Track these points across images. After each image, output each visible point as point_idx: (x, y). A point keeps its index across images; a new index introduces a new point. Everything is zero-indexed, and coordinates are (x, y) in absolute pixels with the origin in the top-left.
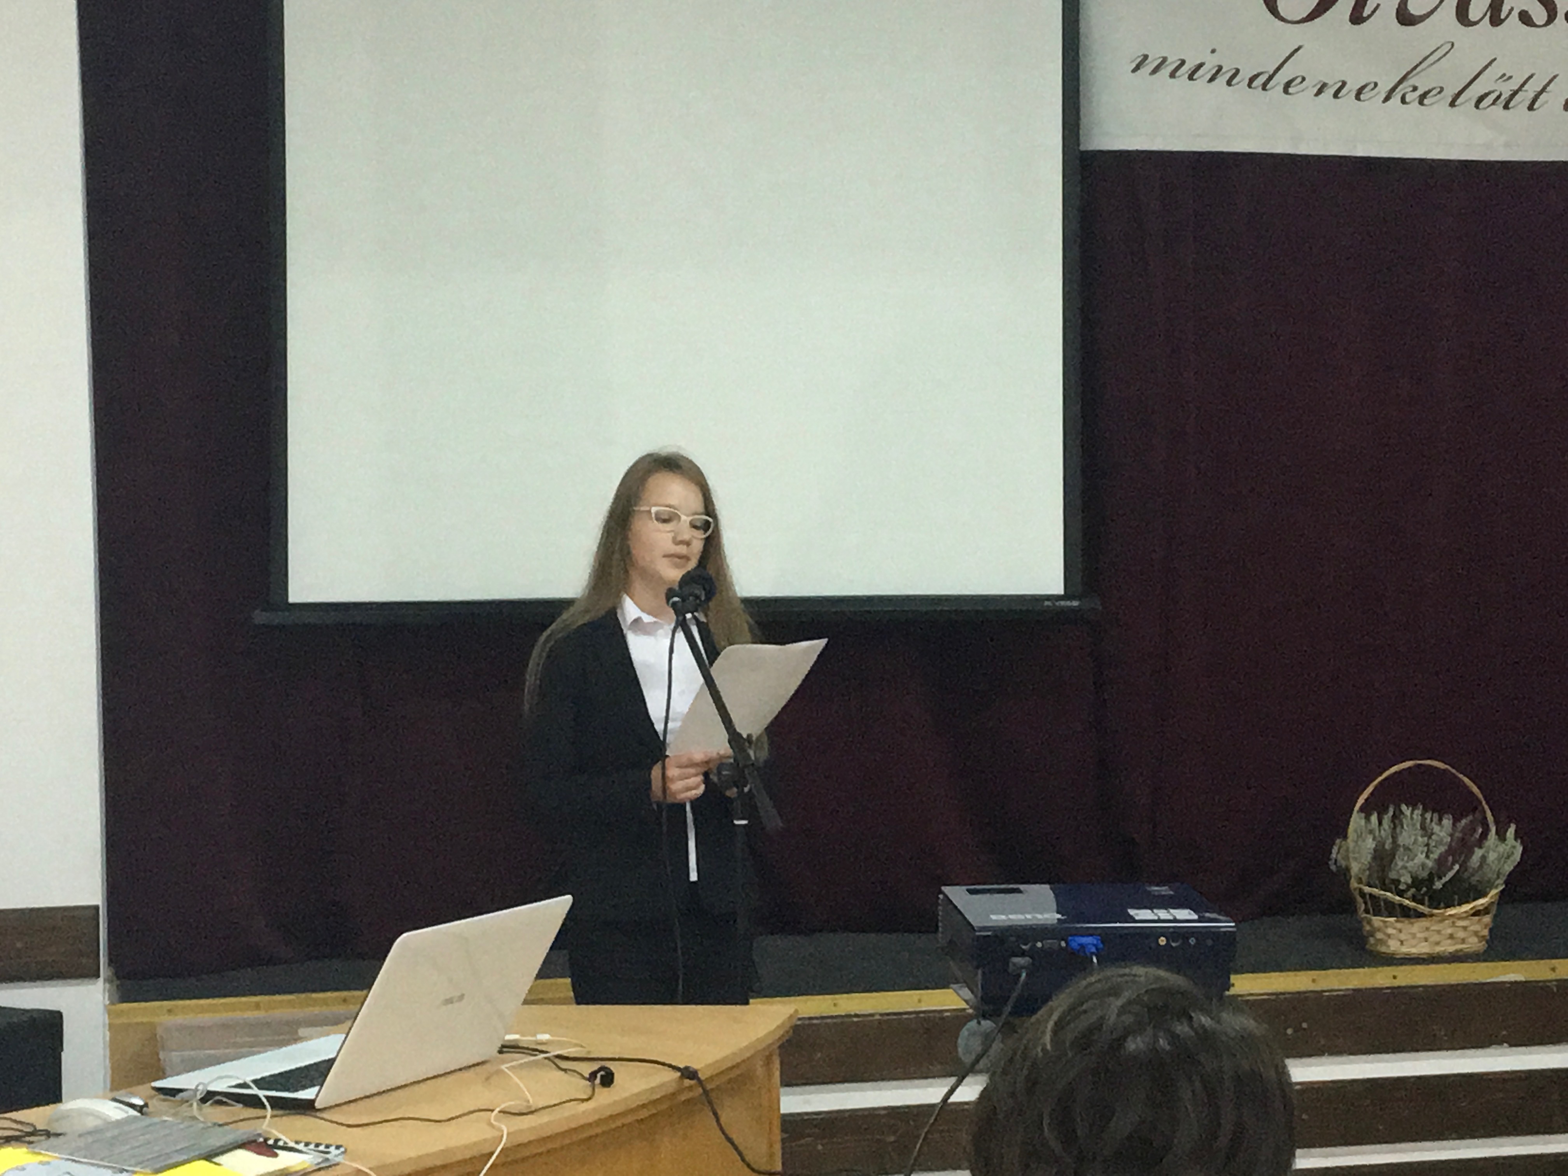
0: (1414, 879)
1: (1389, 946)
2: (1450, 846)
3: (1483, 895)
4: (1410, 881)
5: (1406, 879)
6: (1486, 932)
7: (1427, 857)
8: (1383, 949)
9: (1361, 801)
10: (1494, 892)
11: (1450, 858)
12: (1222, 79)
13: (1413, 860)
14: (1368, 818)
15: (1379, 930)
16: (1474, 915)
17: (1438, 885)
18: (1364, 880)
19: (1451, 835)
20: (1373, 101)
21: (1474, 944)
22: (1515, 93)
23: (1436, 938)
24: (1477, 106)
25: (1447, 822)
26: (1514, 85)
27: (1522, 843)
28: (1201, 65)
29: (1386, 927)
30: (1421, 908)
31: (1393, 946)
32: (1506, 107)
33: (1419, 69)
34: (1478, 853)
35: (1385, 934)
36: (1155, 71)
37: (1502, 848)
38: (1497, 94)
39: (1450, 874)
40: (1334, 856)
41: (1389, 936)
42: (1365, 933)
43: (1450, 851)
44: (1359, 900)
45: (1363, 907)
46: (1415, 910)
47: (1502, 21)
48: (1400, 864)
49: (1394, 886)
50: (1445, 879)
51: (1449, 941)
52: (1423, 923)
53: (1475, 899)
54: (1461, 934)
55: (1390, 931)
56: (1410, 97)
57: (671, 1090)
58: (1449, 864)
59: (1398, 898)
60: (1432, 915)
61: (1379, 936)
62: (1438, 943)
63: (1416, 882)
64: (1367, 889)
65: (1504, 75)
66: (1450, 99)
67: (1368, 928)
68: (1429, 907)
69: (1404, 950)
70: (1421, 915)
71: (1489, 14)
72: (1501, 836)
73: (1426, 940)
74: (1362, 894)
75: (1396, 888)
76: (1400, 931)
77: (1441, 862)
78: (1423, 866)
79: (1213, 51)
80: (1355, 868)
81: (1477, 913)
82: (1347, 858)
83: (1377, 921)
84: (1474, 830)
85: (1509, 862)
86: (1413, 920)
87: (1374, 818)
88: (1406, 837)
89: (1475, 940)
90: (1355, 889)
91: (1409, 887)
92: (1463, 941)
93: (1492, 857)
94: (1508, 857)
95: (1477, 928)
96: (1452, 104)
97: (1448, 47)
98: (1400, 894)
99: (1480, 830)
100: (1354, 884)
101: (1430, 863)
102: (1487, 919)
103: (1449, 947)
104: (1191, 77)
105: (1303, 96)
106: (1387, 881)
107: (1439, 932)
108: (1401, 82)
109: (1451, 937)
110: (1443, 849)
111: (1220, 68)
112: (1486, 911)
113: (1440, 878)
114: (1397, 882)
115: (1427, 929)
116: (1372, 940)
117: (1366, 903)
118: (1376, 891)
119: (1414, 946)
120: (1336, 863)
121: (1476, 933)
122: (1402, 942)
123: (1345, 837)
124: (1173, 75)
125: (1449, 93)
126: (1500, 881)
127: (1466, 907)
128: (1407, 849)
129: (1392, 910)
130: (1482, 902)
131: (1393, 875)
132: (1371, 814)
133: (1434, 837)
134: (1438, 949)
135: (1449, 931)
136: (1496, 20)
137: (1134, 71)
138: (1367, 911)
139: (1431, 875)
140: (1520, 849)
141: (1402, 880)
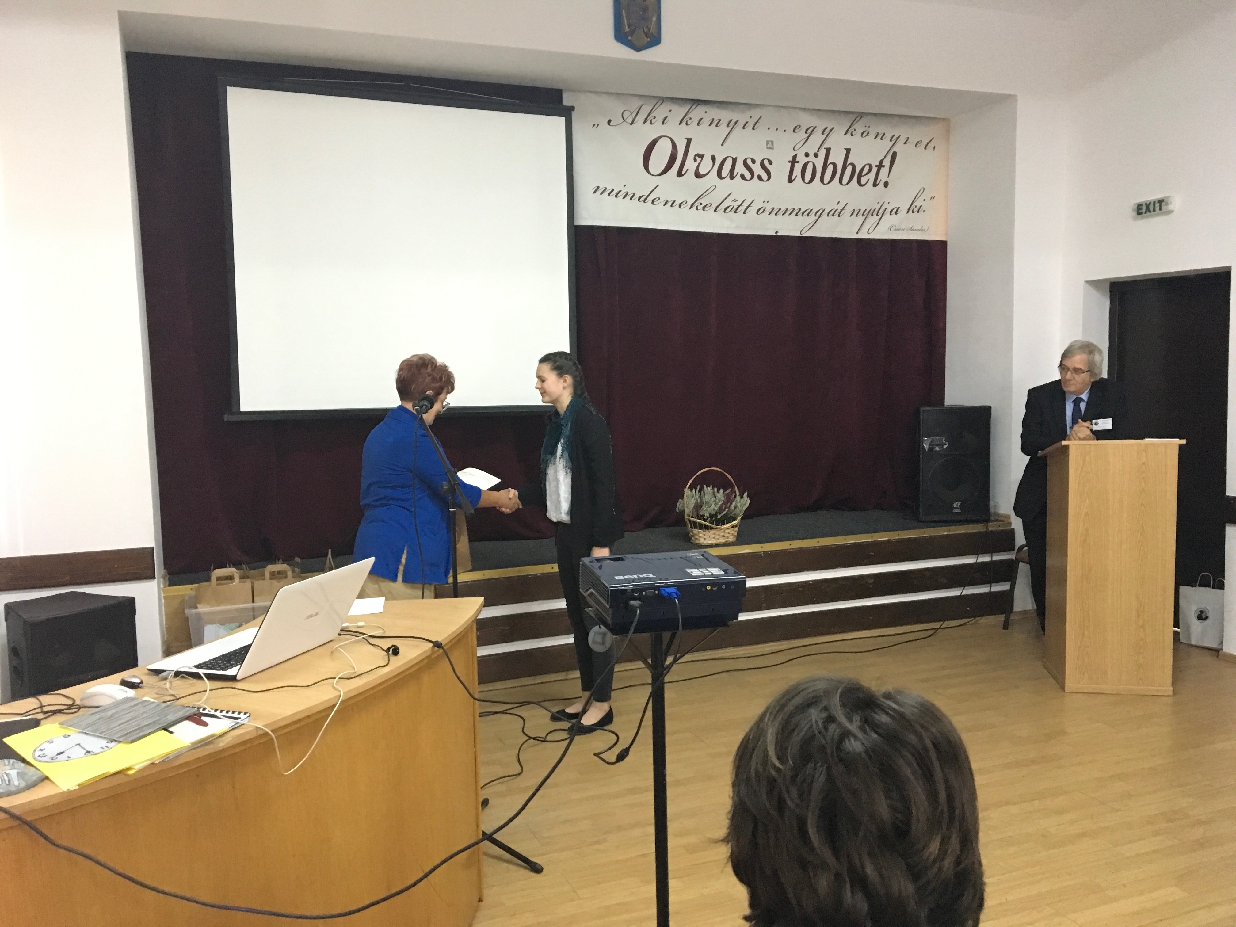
0: (710, 514)
1: (700, 541)
2: (723, 501)
3: (735, 519)
4: (708, 516)
5: (707, 515)
6: (736, 534)
7: (715, 506)
8: (697, 542)
9: (689, 484)
10: (739, 518)
11: (724, 506)
12: (628, 198)
13: (710, 507)
14: (691, 491)
15: (696, 534)
16: (732, 527)
17: (719, 517)
18: (691, 515)
19: (724, 497)
20: (686, 208)
21: (732, 539)
22: (739, 206)
23: (717, 537)
24: (725, 211)
25: (721, 491)
26: (739, 203)
27: (750, 499)
28: (620, 191)
29: (699, 533)
30: (714, 526)
31: (702, 541)
32: (735, 212)
33: (702, 197)
34: (734, 503)
35: (699, 536)
36: (602, 193)
37: (742, 500)
38: (731, 207)
39: (724, 512)
40: (678, 507)
41: (700, 537)
42: (690, 536)
43: (724, 503)
44: (688, 523)
45: (690, 526)
46: (710, 527)
47: (735, 177)
48: (705, 509)
49: (702, 517)
50: (722, 514)
51: (723, 538)
52: (712, 532)
53: (732, 522)
54: (728, 535)
55: (701, 535)
56: (700, 207)
57: (428, 654)
58: (723, 508)
59: (704, 522)
60: (716, 528)
61: (697, 537)
62: (718, 539)
63: (711, 516)
64: (692, 519)
65: (735, 199)
66: (714, 209)
67: (691, 534)
68: (716, 525)
69: (706, 542)
70: (712, 528)
71: (729, 175)
72: (742, 497)
73: (714, 538)
74: (690, 521)
75: (703, 518)
76: (704, 535)
77: (720, 508)
78: (714, 509)
79: (625, 186)
80: (687, 511)
81: (733, 527)
82: (683, 506)
83: (695, 531)
84: (732, 494)
85: (744, 507)
86: (709, 530)
87: (694, 490)
88: (707, 498)
89: (732, 537)
90: (687, 519)
91: (708, 518)
92: (728, 537)
93: (739, 505)
94: (744, 505)
95: (733, 532)
96: (715, 210)
97: (714, 187)
98: (705, 520)
99: (734, 494)
100: (686, 517)
101: (716, 508)
102: (736, 529)
103: (722, 540)
104: (616, 196)
105: (660, 206)
106: (699, 516)
107: (719, 535)
108: (696, 201)
109: (723, 536)
110: (722, 502)
111: (627, 193)
112: (736, 526)
113: (720, 514)
114: (704, 516)
115: (714, 534)
116: (693, 538)
117: (691, 524)
118: (695, 519)
119: (709, 541)
120: (679, 509)
121: (732, 534)
122: (705, 539)
123: (683, 498)
124: (609, 195)
125: (714, 207)
126: (742, 514)
127: (729, 525)
128: (707, 503)
129: (701, 527)
130: (734, 522)
131: (701, 513)
132: (693, 489)
133: (717, 498)
134: (718, 541)
135: (722, 534)
136: (732, 178)
137: (594, 192)
138: (691, 527)
139: (716, 512)
140: (749, 502)
141: (706, 515)
